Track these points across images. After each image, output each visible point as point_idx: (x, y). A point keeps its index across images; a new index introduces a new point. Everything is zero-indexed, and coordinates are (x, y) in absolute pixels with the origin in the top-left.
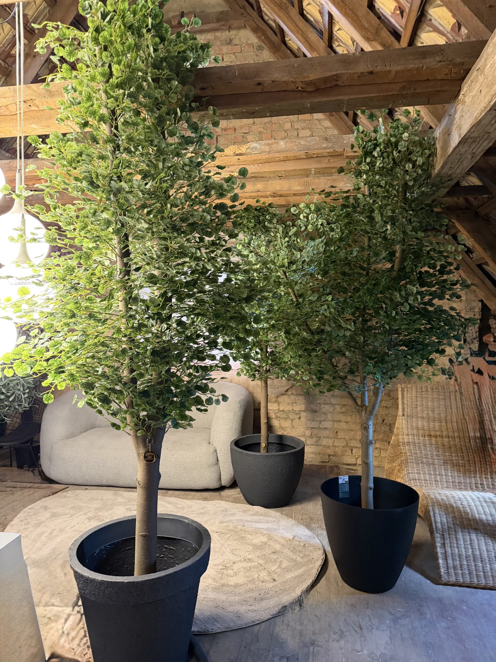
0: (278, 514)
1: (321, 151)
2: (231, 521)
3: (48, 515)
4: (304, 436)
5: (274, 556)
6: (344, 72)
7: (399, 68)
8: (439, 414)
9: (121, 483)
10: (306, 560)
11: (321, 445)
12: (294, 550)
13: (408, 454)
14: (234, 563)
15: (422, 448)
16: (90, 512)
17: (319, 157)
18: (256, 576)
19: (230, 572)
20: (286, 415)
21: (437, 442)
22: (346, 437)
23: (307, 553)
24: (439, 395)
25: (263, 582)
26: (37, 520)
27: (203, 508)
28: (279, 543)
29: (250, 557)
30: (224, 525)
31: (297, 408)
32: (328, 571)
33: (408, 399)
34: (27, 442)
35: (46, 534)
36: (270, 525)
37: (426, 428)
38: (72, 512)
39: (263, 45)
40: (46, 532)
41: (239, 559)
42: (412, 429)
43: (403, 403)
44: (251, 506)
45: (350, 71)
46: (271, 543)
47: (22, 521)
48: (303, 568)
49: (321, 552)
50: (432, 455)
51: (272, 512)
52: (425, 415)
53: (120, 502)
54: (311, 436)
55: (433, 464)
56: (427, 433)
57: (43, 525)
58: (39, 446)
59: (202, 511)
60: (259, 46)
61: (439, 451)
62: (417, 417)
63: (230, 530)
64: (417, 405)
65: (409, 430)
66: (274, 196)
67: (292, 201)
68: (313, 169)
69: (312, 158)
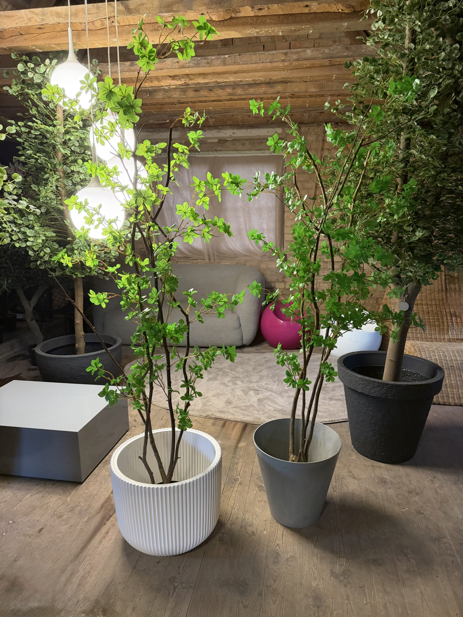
66: (292, 97)
67: (308, 102)
68: (335, 75)
69: (334, 65)
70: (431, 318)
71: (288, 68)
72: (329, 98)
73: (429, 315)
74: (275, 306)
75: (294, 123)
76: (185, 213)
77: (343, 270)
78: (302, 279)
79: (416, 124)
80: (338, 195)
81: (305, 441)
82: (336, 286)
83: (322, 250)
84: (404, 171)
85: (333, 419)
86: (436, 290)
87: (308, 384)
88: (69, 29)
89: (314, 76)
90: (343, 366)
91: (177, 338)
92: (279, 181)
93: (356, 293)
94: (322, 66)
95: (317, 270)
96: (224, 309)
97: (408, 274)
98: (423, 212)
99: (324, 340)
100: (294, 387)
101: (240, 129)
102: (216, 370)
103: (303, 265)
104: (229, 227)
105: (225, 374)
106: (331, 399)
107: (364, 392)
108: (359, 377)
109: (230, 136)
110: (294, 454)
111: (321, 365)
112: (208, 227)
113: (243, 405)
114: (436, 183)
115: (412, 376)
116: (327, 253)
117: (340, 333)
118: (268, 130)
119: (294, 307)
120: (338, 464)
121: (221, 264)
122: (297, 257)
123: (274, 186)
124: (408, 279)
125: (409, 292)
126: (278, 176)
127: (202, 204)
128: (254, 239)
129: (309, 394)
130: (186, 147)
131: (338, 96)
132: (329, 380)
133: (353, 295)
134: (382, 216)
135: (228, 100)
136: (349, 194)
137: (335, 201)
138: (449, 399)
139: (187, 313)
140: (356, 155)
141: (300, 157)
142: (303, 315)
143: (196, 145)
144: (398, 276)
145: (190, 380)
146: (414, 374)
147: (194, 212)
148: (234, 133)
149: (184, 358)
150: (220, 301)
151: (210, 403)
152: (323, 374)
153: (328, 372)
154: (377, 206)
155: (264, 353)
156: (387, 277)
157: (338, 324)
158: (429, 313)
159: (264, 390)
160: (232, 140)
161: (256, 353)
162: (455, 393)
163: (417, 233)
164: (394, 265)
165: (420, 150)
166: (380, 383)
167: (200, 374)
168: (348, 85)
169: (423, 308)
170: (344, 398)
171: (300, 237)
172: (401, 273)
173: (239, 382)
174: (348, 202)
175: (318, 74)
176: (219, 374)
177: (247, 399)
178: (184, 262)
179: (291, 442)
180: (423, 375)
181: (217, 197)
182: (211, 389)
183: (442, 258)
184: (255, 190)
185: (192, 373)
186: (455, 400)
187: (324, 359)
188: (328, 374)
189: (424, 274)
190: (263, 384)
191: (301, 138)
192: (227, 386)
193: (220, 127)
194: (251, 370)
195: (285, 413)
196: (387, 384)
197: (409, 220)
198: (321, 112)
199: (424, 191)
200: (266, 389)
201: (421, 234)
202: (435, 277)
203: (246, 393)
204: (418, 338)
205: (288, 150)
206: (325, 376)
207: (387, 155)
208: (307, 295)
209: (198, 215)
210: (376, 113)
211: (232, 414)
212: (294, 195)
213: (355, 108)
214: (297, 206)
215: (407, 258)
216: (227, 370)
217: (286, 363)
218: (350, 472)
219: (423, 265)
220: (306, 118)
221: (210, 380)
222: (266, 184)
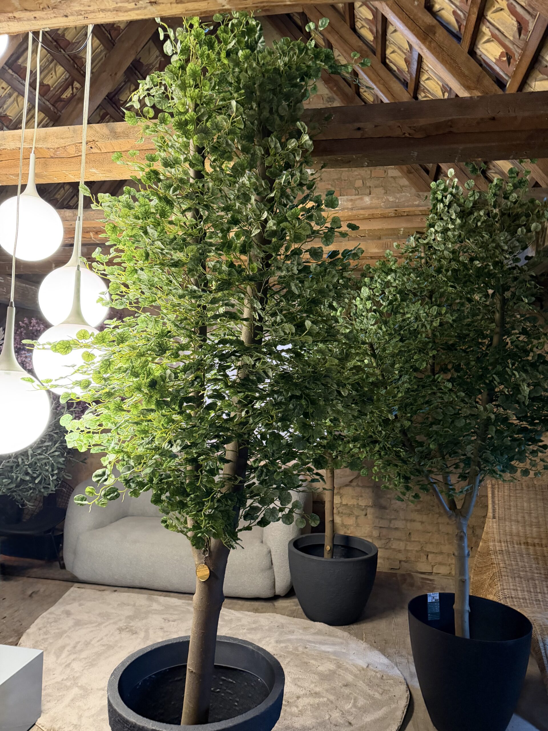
0: (346, 634)
1: (413, 209)
2: (289, 640)
3: (70, 622)
4: (370, 536)
5: (347, 691)
6: (461, 117)
7: (527, 114)
8: (537, 518)
9: (156, 585)
10: (386, 697)
11: (390, 548)
12: (370, 684)
13: (501, 565)
14: (298, 697)
15: (518, 558)
16: (120, 620)
17: (409, 216)
18: (327, 717)
19: (294, 710)
20: (350, 511)
21: (535, 551)
22: (421, 540)
23: (386, 688)
24: (536, 494)
25: (336, 725)
26: (58, 629)
27: (255, 622)
28: (351, 673)
29: (317, 689)
30: (282, 645)
31: (363, 503)
32: (414, 714)
33: (500, 498)
34: (49, 531)
35: (68, 648)
36: (337, 648)
37: (521, 534)
38: (99, 620)
39: (335, 96)
40: (69, 645)
41: (304, 692)
42: (506, 535)
43: (493, 502)
44: (312, 622)
45: (468, 117)
46: (341, 672)
47: (40, 629)
48: (384, 708)
49: (404, 687)
50: (531, 567)
51: (337, 631)
52: (520, 518)
53: (156, 610)
54: (379, 538)
55: (533, 579)
56: (523, 540)
57: (65, 635)
58: (62, 535)
59: (254, 626)
60: (329, 98)
61: (538, 564)
62: (511, 521)
63: (289, 652)
64: (510, 506)
65: (502, 536)
69: (402, 216)
88: (32, 156)
89: (375, 229)
175: (380, 227)
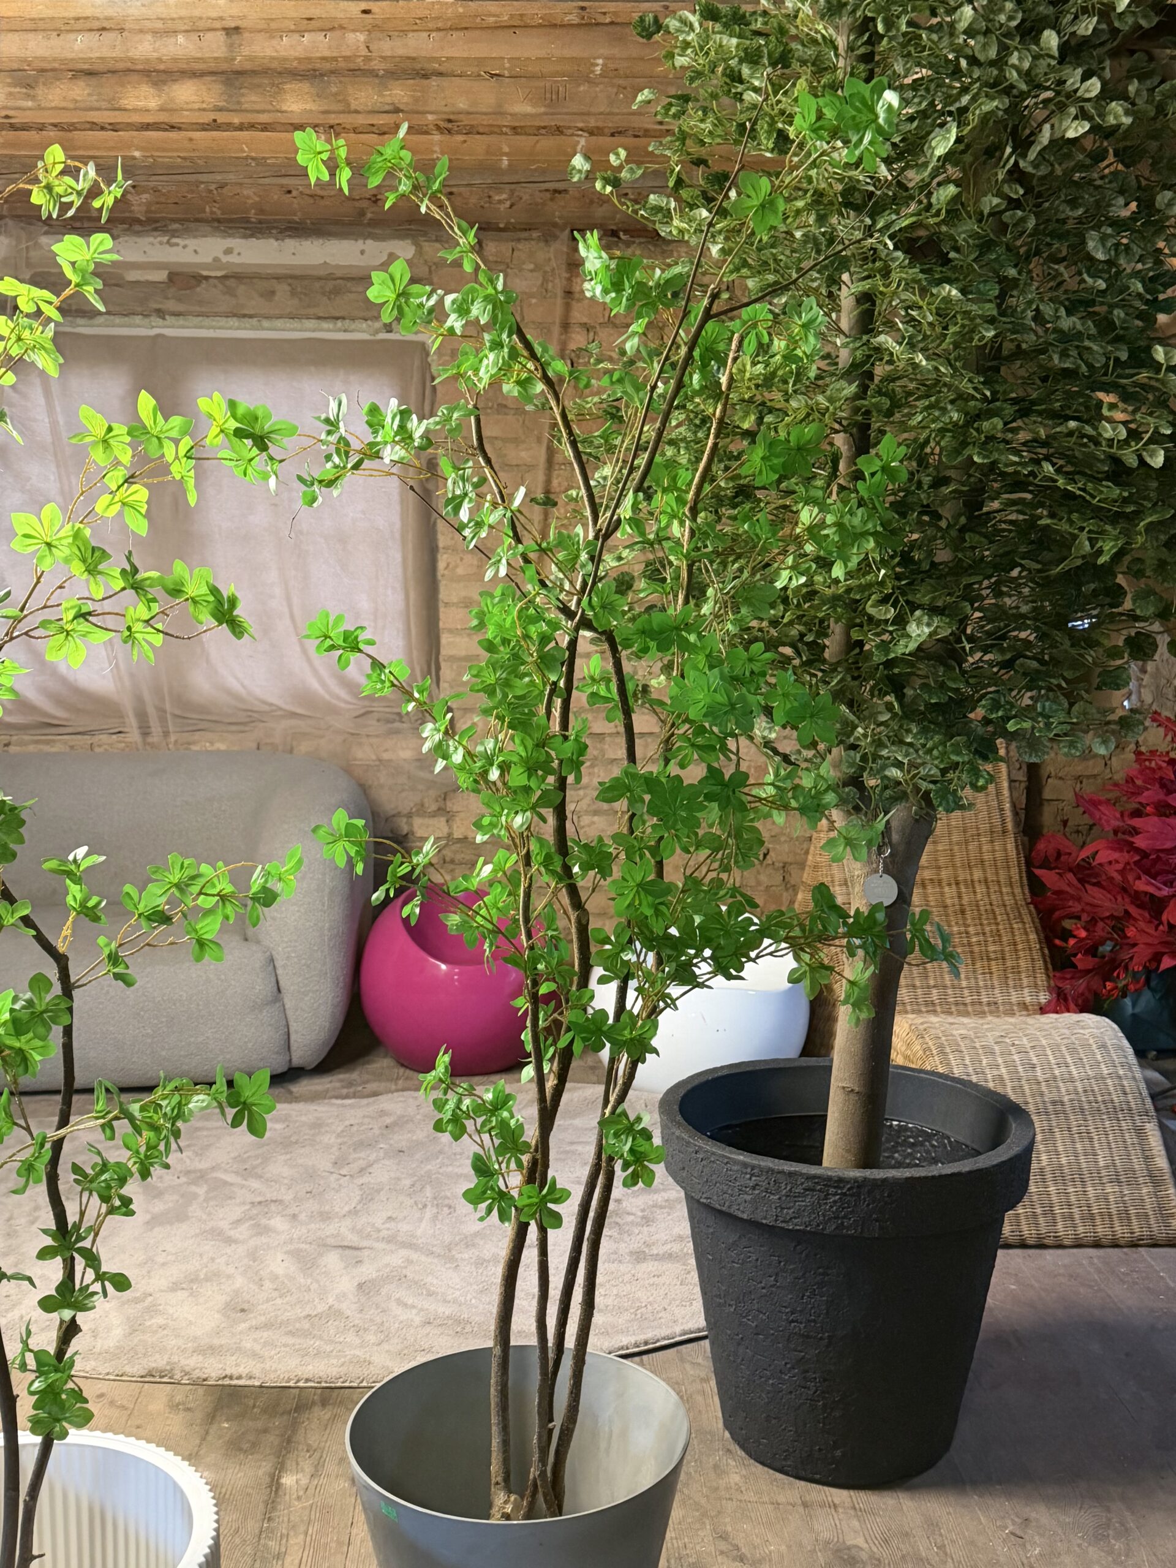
17: (617, 24)
66: (449, 131)
67: (506, 149)
68: (600, 61)
69: (597, 24)
70: (971, 929)
71: (431, 25)
72: (583, 142)
73: (965, 919)
74: (422, 906)
75: (464, 224)
76: (49, 545)
77: (667, 761)
78: (520, 797)
79: (891, 246)
80: (636, 491)
81: (551, 1431)
82: (644, 823)
83: (590, 691)
84: (856, 410)
85: (649, 1335)
86: (984, 827)
87: (556, 1201)
89: (528, 59)
90: (679, 1125)
91: (20, 1052)
92: (417, 435)
93: (717, 846)
94: (554, 26)
95: (576, 765)
96: (218, 926)
97: (887, 773)
98: (930, 553)
99: (612, 1026)
100: (503, 1217)
101: (252, 236)
102: (183, 1179)
103: (523, 742)
104: (233, 602)
105: (220, 1191)
106: (639, 1257)
107: (759, 1217)
108: (736, 1162)
109: (216, 259)
110: (509, 1491)
111: (603, 1123)
112: (149, 601)
113: (299, 1312)
114: (967, 452)
115: (922, 1144)
116: (607, 700)
117: (669, 996)
118: (360, 244)
119: (495, 905)
120: (677, 1513)
121: (195, 748)
122: (498, 717)
123: (399, 452)
124: (888, 793)
125: (895, 837)
126: (414, 417)
127: (120, 514)
128: (332, 647)
129: (561, 1241)
130: (46, 294)
131: (612, 135)
132: (632, 1181)
133: (708, 852)
134: (792, 568)
135: (204, 127)
136: (673, 487)
137: (625, 511)
138: (1055, 1223)
139: (62, 948)
140: (691, 350)
141: (491, 349)
142: (529, 936)
143: (91, 289)
144: (855, 781)
145: (77, 1226)
146: (929, 1137)
147: (85, 542)
148: (228, 251)
149: (53, 1134)
150: (200, 893)
151: (159, 1320)
152: (611, 1159)
153: (631, 1150)
154: (774, 534)
155: (375, 1094)
156: (822, 786)
157: (660, 962)
158: (963, 912)
159: (380, 1246)
160: (225, 277)
161: (347, 1097)
162: (1073, 1199)
163: (913, 629)
164: (841, 742)
165: (910, 337)
166: (814, 1177)
167: (122, 1198)
168: (651, 97)
169: (942, 894)
170: (690, 1247)
171: (505, 642)
172: (863, 769)
173: (278, 1223)
174: (674, 516)
175: (541, 53)
176: (195, 1196)
177: (314, 1286)
178: (37, 742)
179: (496, 1442)
180: (961, 1139)
181: (180, 485)
182: (160, 1259)
183: (1000, 713)
184: (329, 465)
185: (86, 1194)
186: (1075, 1227)
187: (612, 1099)
188: (629, 1158)
189: (944, 772)
190: (378, 1220)
191: (492, 281)
192: (230, 1241)
193: (176, 226)
194: (329, 1166)
195: (468, 1329)
196: (840, 1181)
197: (882, 584)
198: (556, 191)
199: (927, 480)
200: (390, 1240)
201: (927, 630)
202: (981, 783)
203: (306, 1261)
204: (933, 1004)
205: (449, 324)
206: (618, 1166)
207: (798, 352)
208: (540, 859)
209: (105, 555)
210: (756, 202)
211: (254, 1355)
212: (476, 486)
213: (679, 182)
214: (491, 527)
215: (885, 717)
216: (230, 1178)
217: (469, 1125)
218: (724, 1537)
219: (937, 738)
220: (502, 207)
221: (155, 1221)
222: (372, 445)
